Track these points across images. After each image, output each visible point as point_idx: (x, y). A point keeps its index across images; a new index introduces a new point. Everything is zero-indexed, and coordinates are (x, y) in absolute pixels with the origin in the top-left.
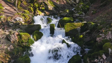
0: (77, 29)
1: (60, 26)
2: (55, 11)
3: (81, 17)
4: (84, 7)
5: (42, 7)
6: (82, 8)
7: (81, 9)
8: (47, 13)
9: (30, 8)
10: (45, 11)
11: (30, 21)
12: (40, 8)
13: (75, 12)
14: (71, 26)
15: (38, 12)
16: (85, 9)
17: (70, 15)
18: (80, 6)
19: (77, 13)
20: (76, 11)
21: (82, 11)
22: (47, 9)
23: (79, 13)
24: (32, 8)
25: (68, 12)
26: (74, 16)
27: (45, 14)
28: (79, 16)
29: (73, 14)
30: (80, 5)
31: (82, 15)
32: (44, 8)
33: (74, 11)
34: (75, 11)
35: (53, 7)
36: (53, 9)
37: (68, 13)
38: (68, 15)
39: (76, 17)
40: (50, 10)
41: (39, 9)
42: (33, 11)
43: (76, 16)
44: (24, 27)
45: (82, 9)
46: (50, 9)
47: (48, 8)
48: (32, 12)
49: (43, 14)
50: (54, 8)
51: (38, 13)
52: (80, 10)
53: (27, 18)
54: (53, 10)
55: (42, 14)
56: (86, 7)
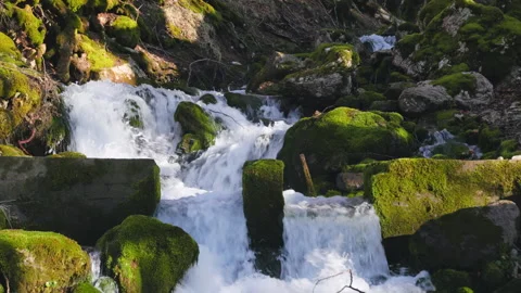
0: (489, 216)
1: (310, 180)
2: (217, 51)
3: (460, 107)
4: (482, 33)
5: (114, 11)
6: (465, 35)
7: (463, 48)
8: (155, 61)
9: (15, 15)
10: (139, 48)
11: (38, 123)
12: (102, 19)
13: (406, 65)
14: (430, 189)
15: (80, 53)
16: (493, 46)
17: (361, 91)
18: (449, 20)
19: (424, 76)
20: (415, 62)
21: (466, 58)
22: (154, 33)
23: (440, 73)
24: (36, 13)
25: (349, 64)
26: (409, 97)
27: (142, 75)
28: (445, 106)
29: (394, 85)
30: (451, 12)
31: (473, 93)
32: (133, 23)
33: (398, 60)
34: (405, 56)
35: (201, 17)
36: (200, 31)
37: (350, 70)
38: (348, 90)
39: (421, 107)
40: (182, 37)
41: (95, 31)
42: (39, 37)
43: (420, 98)
44: (10, 174)
45: (470, 43)
46: (176, 34)
47: (163, 21)
48: (36, 46)
49: (125, 69)
50: (209, 27)
51: (83, 64)
52: (451, 53)
53: (22, 96)
54: (203, 45)
55: (115, 70)
56: (501, 32)
